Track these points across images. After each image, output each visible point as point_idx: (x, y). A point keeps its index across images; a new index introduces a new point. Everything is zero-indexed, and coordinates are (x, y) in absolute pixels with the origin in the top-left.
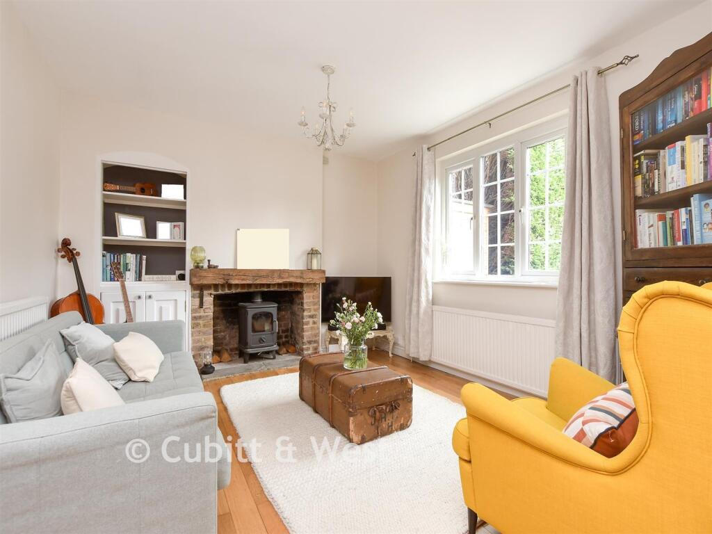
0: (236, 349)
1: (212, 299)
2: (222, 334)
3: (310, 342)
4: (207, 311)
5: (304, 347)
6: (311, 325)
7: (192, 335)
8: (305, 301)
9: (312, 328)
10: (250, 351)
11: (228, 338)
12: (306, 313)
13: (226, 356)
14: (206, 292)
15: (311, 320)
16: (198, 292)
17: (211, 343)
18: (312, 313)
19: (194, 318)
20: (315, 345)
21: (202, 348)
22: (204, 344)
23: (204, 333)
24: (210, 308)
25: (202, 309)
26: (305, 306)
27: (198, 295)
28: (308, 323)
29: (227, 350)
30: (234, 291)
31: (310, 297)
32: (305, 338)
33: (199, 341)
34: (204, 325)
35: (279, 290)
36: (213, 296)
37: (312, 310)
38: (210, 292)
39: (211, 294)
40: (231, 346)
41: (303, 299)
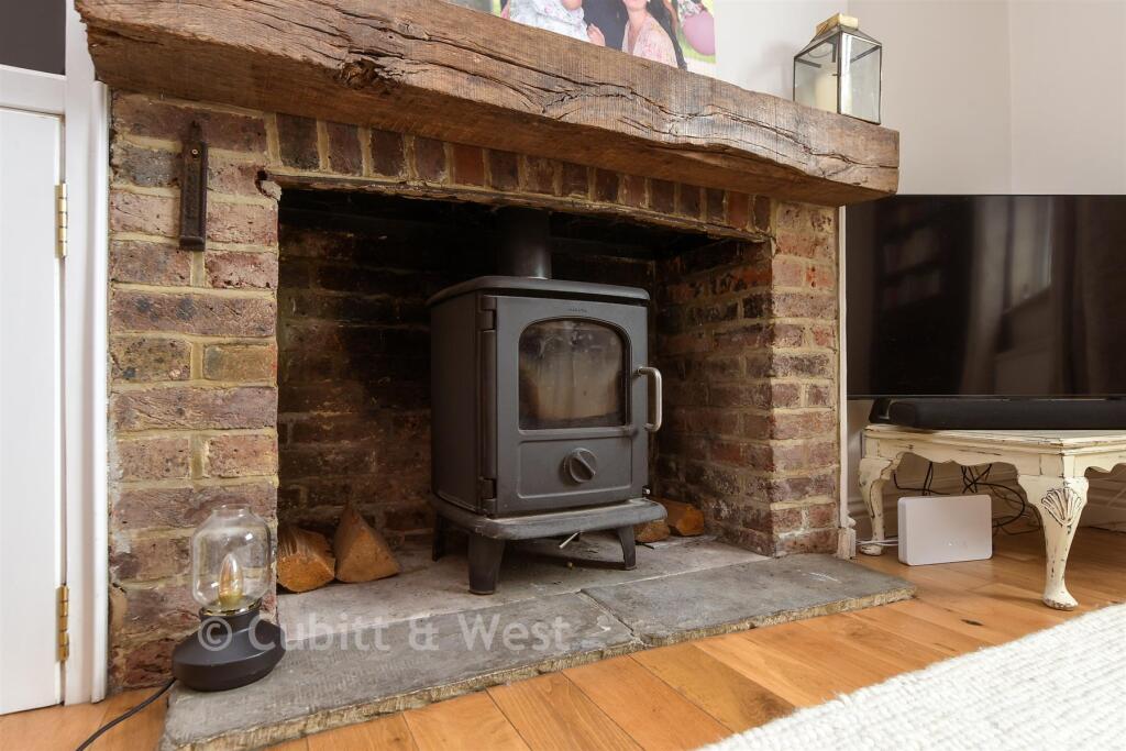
0: (419, 516)
1: (272, 206)
2: (346, 444)
3: (799, 487)
4: (230, 271)
5: (776, 507)
6: (803, 407)
7: (121, 417)
8: (779, 288)
9: (807, 419)
10: (516, 527)
11: (374, 467)
12: (781, 349)
13: (364, 547)
14: (221, 157)
15: (804, 382)
16: (166, 145)
17: (265, 474)
18: (809, 349)
19: (128, 311)
20: (823, 500)
21: (197, 509)
22: (210, 482)
23: (212, 413)
24: (252, 259)
25: (195, 265)
26: (781, 317)
27: (164, 164)
28: (790, 397)
29: (371, 521)
30: (411, 180)
31: (798, 273)
32: (779, 466)
33: (173, 460)
34: (214, 364)
35: (661, 218)
36: (277, 192)
37: (809, 335)
38: (253, 159)
39: (262, 176)
40: (394, 505)
41: (767, 278)
